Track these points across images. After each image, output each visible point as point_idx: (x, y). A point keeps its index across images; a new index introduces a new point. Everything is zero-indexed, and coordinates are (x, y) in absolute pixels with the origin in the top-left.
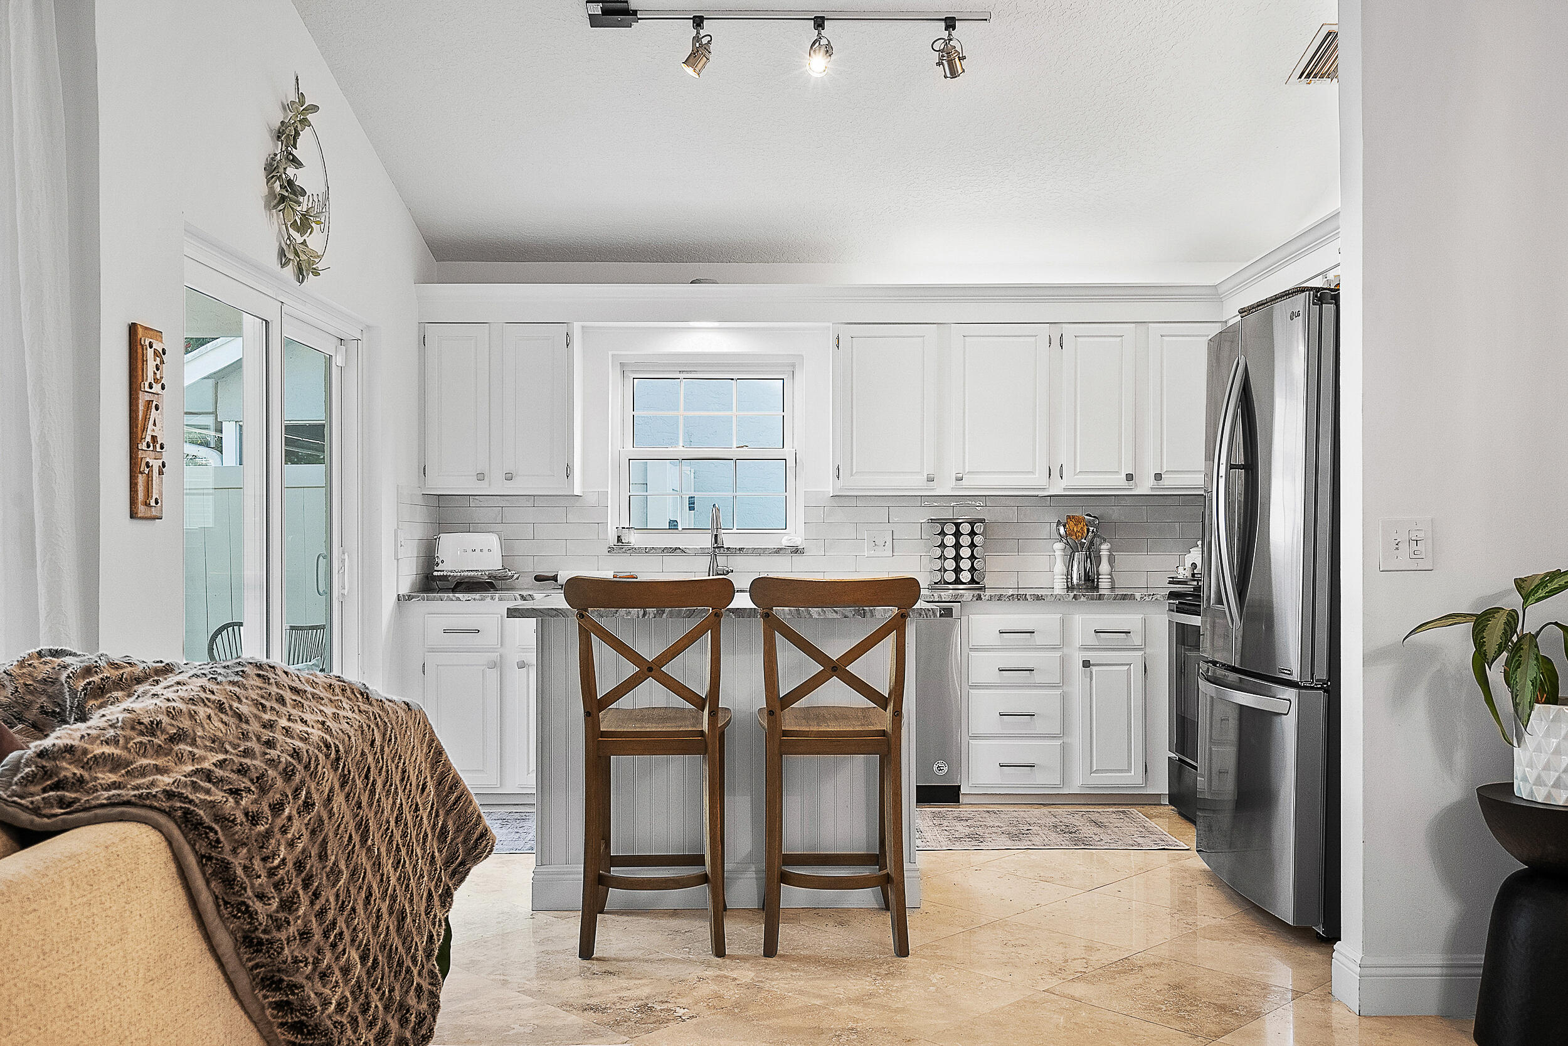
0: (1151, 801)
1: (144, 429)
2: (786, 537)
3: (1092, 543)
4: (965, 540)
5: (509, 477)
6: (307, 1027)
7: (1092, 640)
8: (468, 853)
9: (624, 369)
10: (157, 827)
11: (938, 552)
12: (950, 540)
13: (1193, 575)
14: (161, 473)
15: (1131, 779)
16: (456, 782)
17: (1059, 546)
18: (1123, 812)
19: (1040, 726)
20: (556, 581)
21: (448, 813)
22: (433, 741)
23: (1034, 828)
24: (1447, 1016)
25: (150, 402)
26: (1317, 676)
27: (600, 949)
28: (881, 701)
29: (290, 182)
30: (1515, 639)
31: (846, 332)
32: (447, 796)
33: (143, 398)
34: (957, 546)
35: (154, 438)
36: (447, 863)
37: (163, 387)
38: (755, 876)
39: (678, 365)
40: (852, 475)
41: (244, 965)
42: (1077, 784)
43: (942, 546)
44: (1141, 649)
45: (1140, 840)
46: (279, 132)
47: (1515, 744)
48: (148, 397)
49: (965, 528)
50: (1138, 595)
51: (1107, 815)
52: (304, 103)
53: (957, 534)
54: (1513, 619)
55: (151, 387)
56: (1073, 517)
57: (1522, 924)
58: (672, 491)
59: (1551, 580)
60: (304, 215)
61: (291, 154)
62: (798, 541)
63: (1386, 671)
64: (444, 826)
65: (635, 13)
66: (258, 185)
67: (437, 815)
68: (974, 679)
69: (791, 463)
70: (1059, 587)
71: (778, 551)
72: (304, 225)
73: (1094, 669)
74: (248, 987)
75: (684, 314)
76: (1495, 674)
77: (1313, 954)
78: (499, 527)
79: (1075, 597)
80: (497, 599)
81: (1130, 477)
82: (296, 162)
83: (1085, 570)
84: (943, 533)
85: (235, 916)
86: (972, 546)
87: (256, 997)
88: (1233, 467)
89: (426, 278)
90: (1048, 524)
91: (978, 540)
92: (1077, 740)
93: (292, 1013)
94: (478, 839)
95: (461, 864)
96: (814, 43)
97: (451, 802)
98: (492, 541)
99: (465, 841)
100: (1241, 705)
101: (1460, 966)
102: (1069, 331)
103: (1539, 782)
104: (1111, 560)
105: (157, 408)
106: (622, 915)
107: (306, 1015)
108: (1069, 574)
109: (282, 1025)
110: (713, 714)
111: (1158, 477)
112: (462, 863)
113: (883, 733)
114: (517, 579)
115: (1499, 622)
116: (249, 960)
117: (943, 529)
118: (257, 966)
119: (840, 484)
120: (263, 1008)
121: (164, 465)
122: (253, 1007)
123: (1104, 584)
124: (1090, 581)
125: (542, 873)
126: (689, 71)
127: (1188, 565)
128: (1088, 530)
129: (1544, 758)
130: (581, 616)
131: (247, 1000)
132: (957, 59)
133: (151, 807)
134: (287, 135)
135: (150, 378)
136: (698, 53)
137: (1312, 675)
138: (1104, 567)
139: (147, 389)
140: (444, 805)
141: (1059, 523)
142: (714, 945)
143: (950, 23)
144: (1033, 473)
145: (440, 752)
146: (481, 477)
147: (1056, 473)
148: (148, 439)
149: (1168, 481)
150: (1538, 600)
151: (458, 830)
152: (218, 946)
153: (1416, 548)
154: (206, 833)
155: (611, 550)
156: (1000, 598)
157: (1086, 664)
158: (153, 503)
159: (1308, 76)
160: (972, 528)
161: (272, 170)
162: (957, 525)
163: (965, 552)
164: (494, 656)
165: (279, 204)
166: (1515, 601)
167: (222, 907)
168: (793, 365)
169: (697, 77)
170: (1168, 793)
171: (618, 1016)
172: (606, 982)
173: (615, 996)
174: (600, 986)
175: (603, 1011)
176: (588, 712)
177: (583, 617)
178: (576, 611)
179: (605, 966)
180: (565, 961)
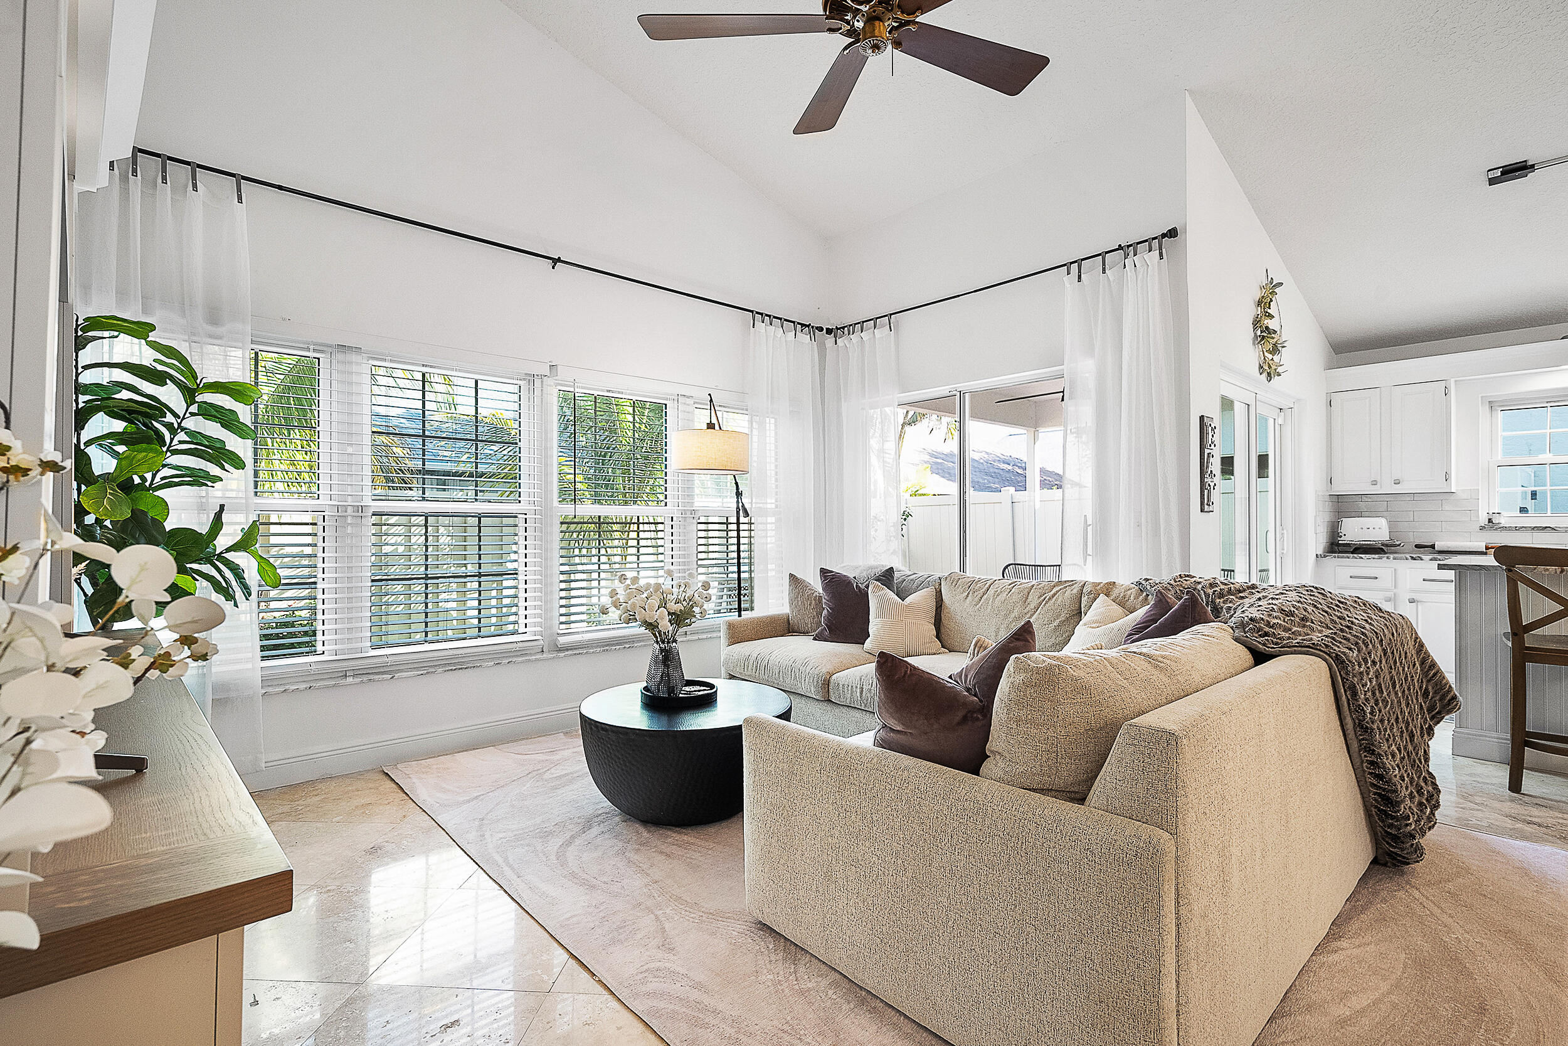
1: (1207, 467)
5: (1397, 482)
6: (1385, 778)
8: (1443, 707)
9: (1492, 405)
10: (1325, 660)
14: (1214, 489)
16: (1433, 665)
20: (1434, 548)
21: (1429, 681)
22: (1417, 638)
25: (1209, 454)
27: (1524, 789)
29: (1267, 328)
32: (1428, 671)
33: (1207, 451)
35: (1211, 471)
36: (1430, 710)
37: (1215, 446)
39: (1545, 397)
41: (1357, 738)
46: (1259, 302)
48: (1209, 451)
52: (1272, 283)
55: (1210, 446)
60: (1274, 344)
61: (1267, 312)
64: (1426, 689)
65: (1533, 166)
66: (1248, 332)
67: (1422, 682)
72: (1275, 350)
74: (1357, 749)
75: (1559, 362)
78: (1385, 514)
80: (1392, 559)
82: (1271, 316)
85: (1357, 711)
87: (1360, 755)
89: (1330, 367)
93: (1378, 769)
94: (1449, 700)
95: (1437, 713)
97: (1430, 676)
98: (1382, 523)
99: (1440, 700)
105: (1213, 456)
106: (1536, 771)
107: (1386, 771)
109: (1371, 774)
112: (1439, 713)
114: (1403, 546)
116: (1361, 735)
118: (1363, 739)
120: (1362, 762)
121: (1215, 485)
122: (1357, 761)
125: (1457, 732)
130: (1509, 570)
131: (1355, 755)
133: (1320, 650)
134: (1264, 303)
135: (1210, 442)
139: (1209, 447)
140: (1426, 676)
145: (1422, 645)
146: (1374, 483)
148: (1209, 472)
151: (1435, 693)
152: (1346, 724)
154: (1347, 667)
155: (1482, 528)
158: (1211, 504)
161: (1256, 323)
164: (1390, 594)
165: (1261, 341)
167: (1351, 705)
171: (1562, 833)
172: (1541, 811)
173: (1554, 821)
174: (1535, 811)
175: (1547, 827)
176: (1514, 634)
177: (1511, 571)
178: (1504, 567)
179: (1526, 799)
180: (1496, 790)
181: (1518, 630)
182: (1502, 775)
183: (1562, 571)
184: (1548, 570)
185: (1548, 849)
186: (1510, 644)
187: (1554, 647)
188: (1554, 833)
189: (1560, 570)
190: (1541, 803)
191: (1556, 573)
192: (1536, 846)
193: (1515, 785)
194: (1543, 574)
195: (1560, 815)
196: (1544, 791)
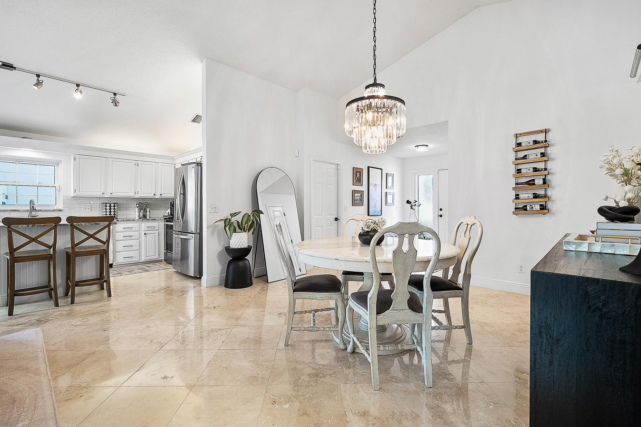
0: (161, 261)
2: (56, 207)
3: (145, 208)
4: (112, 208)
7: (147, 229)
11: (105, 210)
12: (108, 208)
13: (169, 215)
15: (156, 257)
17: (137, 209)
18: (154, 264)
19: (134, 248)
23: (134, 270)
24: (220, 285)
26: (198, 232)
27: (14, 313)
28: (104, 243)
30: (230, 223)
31: (76, 156)
34: (110, 209)
38: (62, 288)
39: (15, 159)
40: (80, 192)
42: (143, 259)
43: (106, 209)
44: (158, 230)
45: (159, 268)
47: (230, 239)
49: (112, 205)
50: (157, 219)
51: (150, 265)
53: (110, 206)
54: (230, 220)
56: (141, 203)
57: (231, 267)
58: (2, 194)
59: (235, 214)
62: (61, 207)
63: (210, 229)
65: (15, 68)
68: (116, 239)
69: (57, 188)
70: (137, 218)
71: (54, 210)
73: (147, 235)
75: (20, 146)
76: (227, 229)
77: (197, 281)
79: (142, 220)
81: (154, 194)
83: (143, 214)
84: (106, 206)
86: (114, 209)
88: (181, 194)
90: (134, 204)
91: (116, 208)
92: (143, 250)
96: (76, 90)
100: (181, 238)
101: (221, 276)
102: (139, 163)
103: (234, 245)
104: (149, 212)
108: (139, 215)
110: (54, 249)
111: (161, 195)
113: (104, 250)
115: (228, 220)
117: (106, 205)
119: (76, 194)
123: (148, 217)
124: (145, 217)
126: (35, 88)
127: (167, 213)
128: (144, 206)
129: (234, 241)
130: (8, 227)
132: (117, 103)
136: (39, 84)
137: (197, 231)
138: (148, 213)
141: (137, 204)
142: (55, 304)
143: (115, 94)
144: (131, 193)
147: (137, 193)
149: (163, 196)
150: (233, 217)
153: (215, 209)
156: (124, 220)
157: (145, 234)
159: (193, 122)
160: (114, 205)
162: (110, 204)
163: (112, 210)
166: (230, 217)
168: (58, 163)
169: (38, 90)
170: (164, 259)
171: (31, 323)
172: (22, 319)
173: (27, 321)
174: (20, 320)
175: (25, 324)
176: (10, 253)
177: (10, 227)
178: (6, 226)
179: (16, 317)
180: (3, 318)
181: (12, 250)
182: (5, 311)
183: (28, 226)
184: (23, 226)
185: (27, 331)
186: (8, 257)
187: (26, 255)
188: (28, 325)
189: (27, 226)
190: (21, 316)
191: (26, 227)
192: (23, 332)
193: (11, 313)
194: (21, 228)
195: (29, 317)
196: (21, 311)
